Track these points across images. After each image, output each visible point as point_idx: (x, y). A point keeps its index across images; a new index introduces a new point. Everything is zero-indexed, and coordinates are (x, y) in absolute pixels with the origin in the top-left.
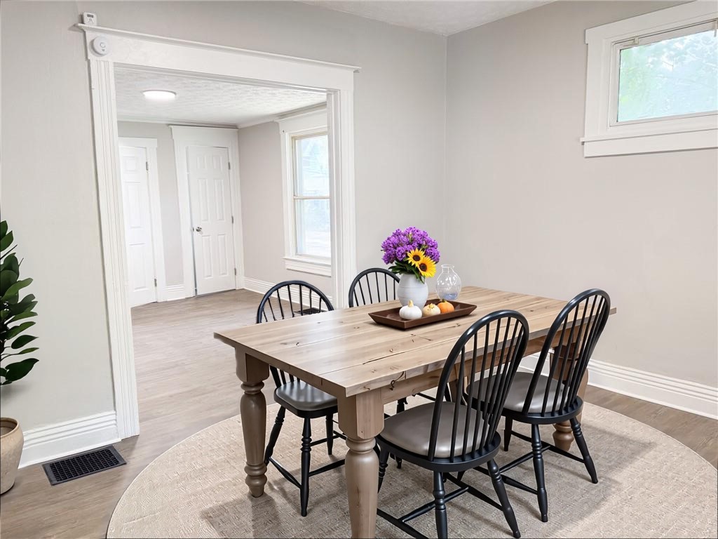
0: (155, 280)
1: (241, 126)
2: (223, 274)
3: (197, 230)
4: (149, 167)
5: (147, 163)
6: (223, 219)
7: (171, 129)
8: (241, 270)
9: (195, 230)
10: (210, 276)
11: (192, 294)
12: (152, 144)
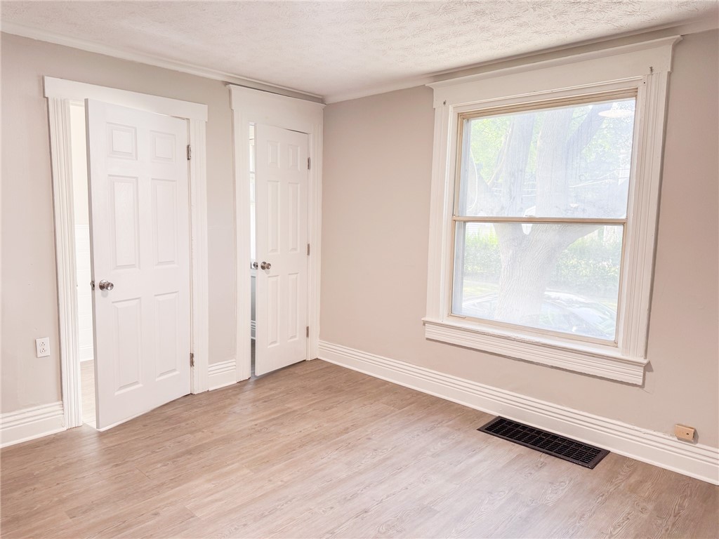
0: (192, 356)
1: (331, 100)
2: (292, 337)
3: (263, 268)
4: (192, 155)
5: (188, 147)
6: (295, 249)
7: (230, 91)
8: (315, 331)
9: (259, 266)
10: (275, 342)
11: (246, 374)
12: (198, 113)
